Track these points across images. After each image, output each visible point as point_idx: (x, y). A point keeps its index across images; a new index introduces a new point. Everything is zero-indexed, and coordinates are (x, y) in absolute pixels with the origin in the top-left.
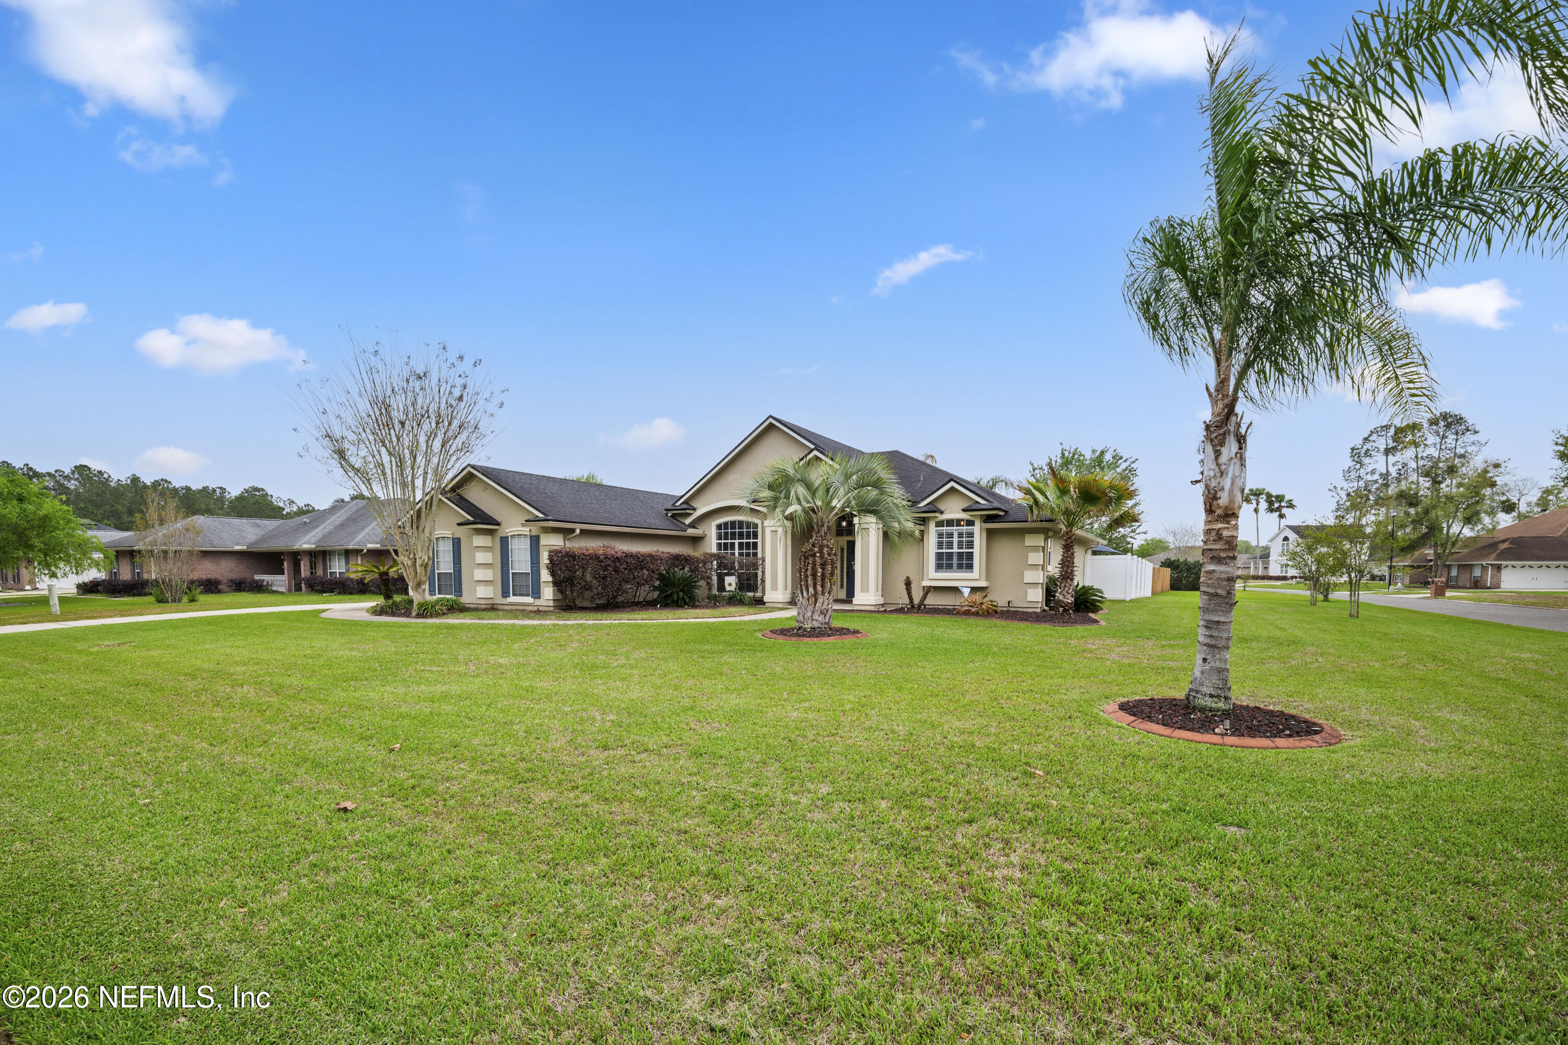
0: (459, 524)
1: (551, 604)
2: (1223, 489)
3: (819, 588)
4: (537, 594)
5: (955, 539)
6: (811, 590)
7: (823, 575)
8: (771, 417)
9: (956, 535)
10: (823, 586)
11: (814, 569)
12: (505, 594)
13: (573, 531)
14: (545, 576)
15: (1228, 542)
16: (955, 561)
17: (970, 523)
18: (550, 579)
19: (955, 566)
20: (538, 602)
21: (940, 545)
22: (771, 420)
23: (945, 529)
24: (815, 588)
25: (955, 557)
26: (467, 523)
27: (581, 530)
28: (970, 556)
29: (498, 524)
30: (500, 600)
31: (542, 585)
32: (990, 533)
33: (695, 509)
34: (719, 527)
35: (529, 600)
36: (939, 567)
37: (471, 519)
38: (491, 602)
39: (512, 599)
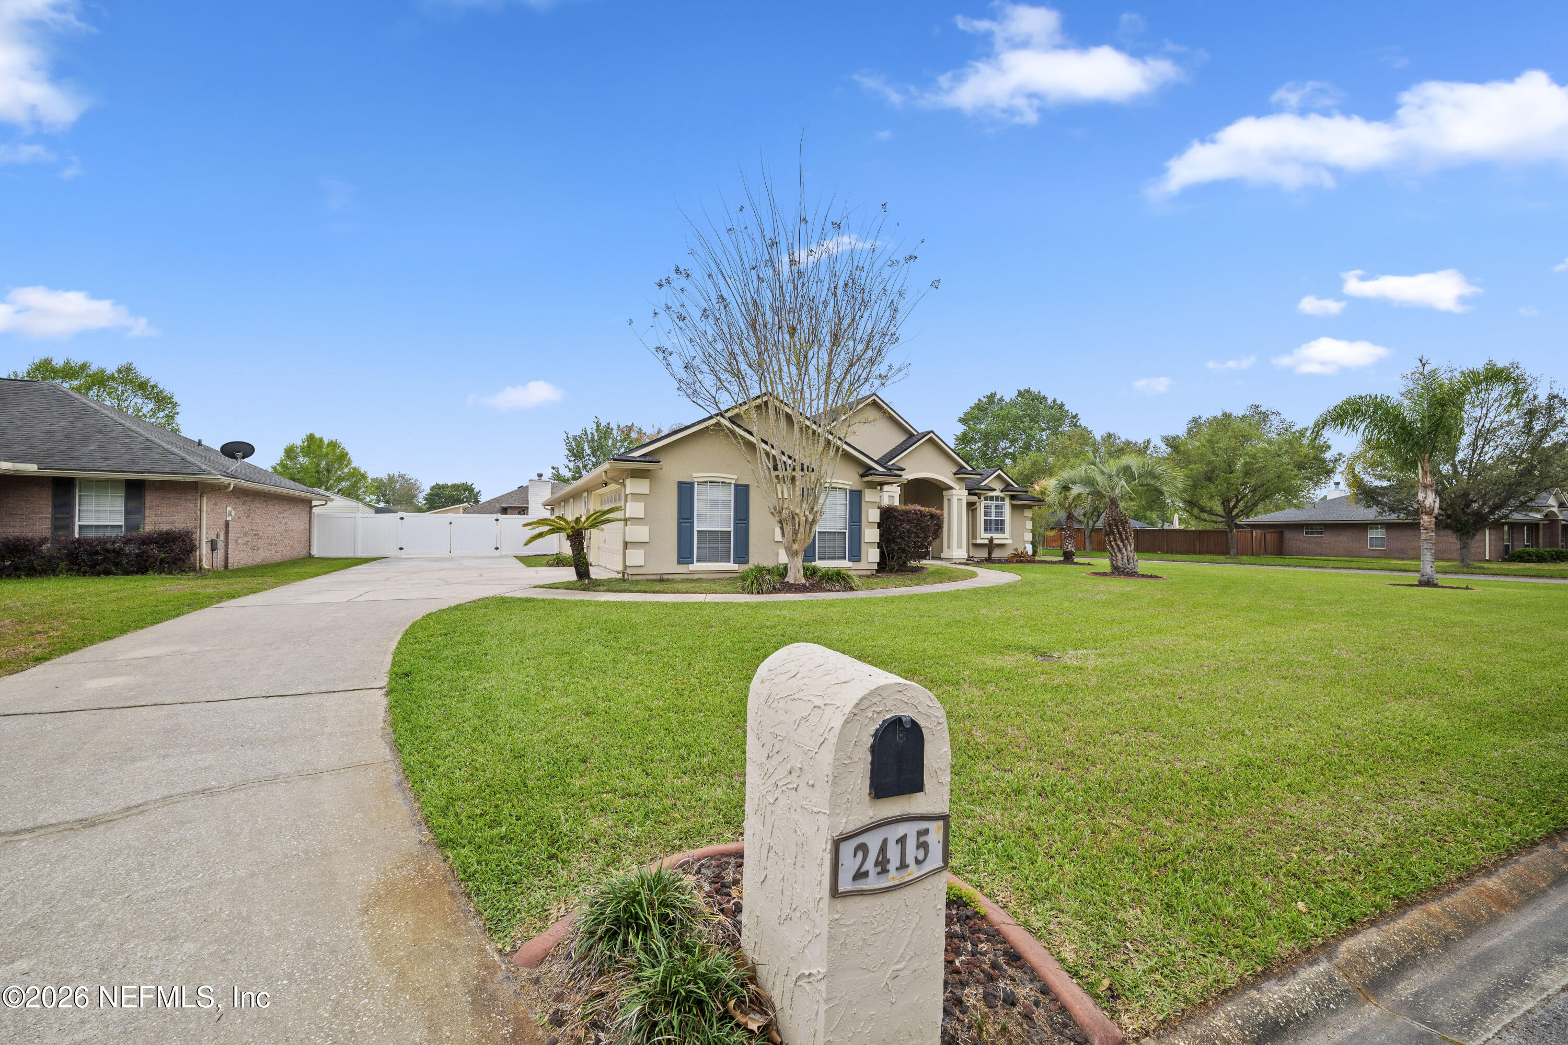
1: (875, 567)
5: (993, 510)
9: (993, 507)
14: (871, 536)
16: (993, 526)
17: (1003, 499)
18: (878, 539)
19: (993, 529)
20: (859, 565)
21: (986, 514)
23: (989, 502)
25: (993, 523)
28: (1002, 522)
31: (864, 546)
32: (1014, 507)
35: (845, 563)
36: (986, 530)
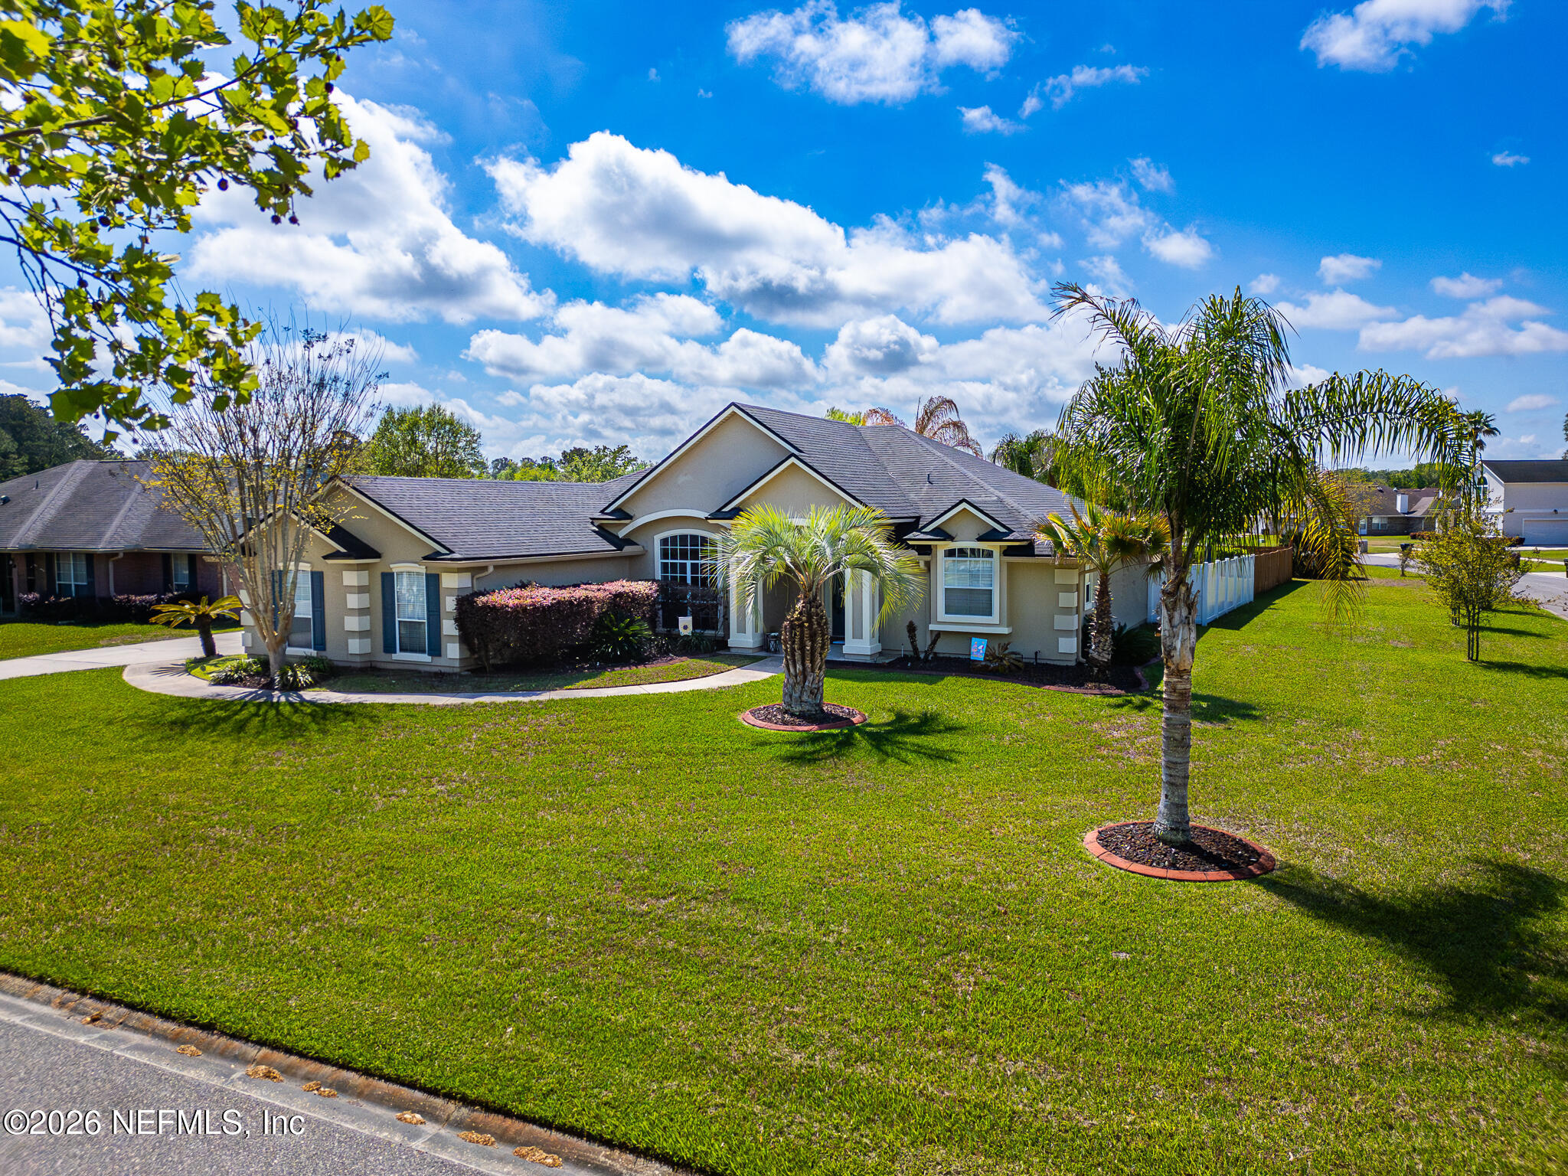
0: (325, 557)
1: (457, 664)
2: (1175, 648)
3: (808, 664)
4: (436, 650)
6: (799, 667)
7: (813, 648)
8: (733, 404)
10: (812, 662)
11: (802, 639)
12: (389, 648)
13: (485, 568)
14: (449, 627)
15: (1181, 694)
17: (988, 554)
18: (456, 633)
19: (970, 607)
20: (439, 661)
22: (733, 408)
24: (803, 664)
26: (336, 555)
27: (495, 567)
29: (378, 555)
30: (382, 657)
31: (443, 640)
32: (1011, 568)
33: (630, 517)
34: (664, 542)
35: (425, 658)
36: (950, 607)
37: (343, 550)
38: (367, 659)
39: (399, 656)
